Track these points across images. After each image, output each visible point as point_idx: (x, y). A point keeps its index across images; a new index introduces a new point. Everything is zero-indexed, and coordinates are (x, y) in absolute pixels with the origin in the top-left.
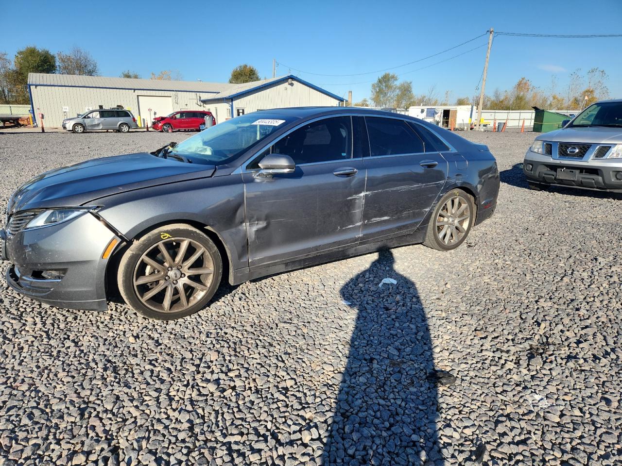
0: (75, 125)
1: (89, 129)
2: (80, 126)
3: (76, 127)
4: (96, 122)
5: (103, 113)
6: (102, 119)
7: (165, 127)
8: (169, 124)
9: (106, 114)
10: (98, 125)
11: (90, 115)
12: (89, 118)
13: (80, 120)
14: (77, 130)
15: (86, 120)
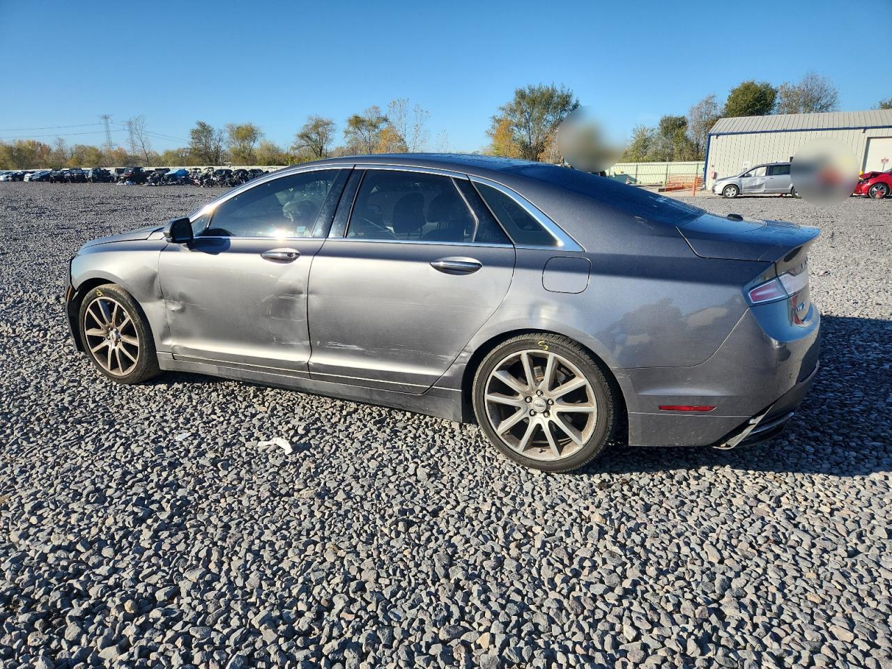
0: (726, 187)
1: (745, 192)
2: (733, 189)
3: (728, 190)
4: (758, 182)
5: (772, 169)
6: (768, 178)
7: (874, 189)
8: (885, 184)
9: (776, 171)
10: (760, 186)
11: (752, 173)
12: (750, 176)
13: (735, 181)
14: (727, 194)
15: (744, 179)
